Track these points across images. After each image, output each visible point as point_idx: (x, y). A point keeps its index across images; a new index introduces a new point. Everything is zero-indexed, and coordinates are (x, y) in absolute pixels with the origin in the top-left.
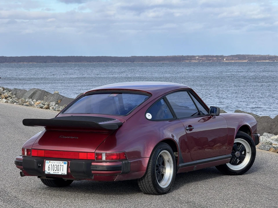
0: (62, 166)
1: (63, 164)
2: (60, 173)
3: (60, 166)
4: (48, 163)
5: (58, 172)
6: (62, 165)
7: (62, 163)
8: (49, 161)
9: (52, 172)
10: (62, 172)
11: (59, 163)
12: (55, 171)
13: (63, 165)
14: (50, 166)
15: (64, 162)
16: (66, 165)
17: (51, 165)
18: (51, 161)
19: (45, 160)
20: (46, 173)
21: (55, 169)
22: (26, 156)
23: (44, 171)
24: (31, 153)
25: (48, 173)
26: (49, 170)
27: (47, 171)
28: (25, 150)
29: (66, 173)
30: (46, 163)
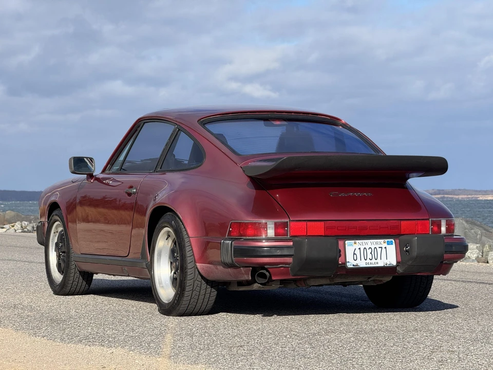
0: (384, 250)
1: (385, 245)
2: (381, 263)
3: (379, 250)
4: (352, 245)
5: (376, 261)
6: (383, 248)
7: (382, 243)
8: (353, 241)
9: (362, 264)
10: (386, 261)
11: (377, 243)
12: (368, 261)
13: (385, 248)
14: (357, 252)
15: (386, 240)
16: (393, 246)
17: (360, 249)
18: (357, 241)
19: (340, 243)
20: (349, 265)
21: (370, 256)
22: (274, 237)
23: (340, 263)
24: (287, 230)
25: (354, 265)
26: (355, 259)
27: (351, 262)
28: (268, 226)
29: (394, 263)
30: (346, 246)
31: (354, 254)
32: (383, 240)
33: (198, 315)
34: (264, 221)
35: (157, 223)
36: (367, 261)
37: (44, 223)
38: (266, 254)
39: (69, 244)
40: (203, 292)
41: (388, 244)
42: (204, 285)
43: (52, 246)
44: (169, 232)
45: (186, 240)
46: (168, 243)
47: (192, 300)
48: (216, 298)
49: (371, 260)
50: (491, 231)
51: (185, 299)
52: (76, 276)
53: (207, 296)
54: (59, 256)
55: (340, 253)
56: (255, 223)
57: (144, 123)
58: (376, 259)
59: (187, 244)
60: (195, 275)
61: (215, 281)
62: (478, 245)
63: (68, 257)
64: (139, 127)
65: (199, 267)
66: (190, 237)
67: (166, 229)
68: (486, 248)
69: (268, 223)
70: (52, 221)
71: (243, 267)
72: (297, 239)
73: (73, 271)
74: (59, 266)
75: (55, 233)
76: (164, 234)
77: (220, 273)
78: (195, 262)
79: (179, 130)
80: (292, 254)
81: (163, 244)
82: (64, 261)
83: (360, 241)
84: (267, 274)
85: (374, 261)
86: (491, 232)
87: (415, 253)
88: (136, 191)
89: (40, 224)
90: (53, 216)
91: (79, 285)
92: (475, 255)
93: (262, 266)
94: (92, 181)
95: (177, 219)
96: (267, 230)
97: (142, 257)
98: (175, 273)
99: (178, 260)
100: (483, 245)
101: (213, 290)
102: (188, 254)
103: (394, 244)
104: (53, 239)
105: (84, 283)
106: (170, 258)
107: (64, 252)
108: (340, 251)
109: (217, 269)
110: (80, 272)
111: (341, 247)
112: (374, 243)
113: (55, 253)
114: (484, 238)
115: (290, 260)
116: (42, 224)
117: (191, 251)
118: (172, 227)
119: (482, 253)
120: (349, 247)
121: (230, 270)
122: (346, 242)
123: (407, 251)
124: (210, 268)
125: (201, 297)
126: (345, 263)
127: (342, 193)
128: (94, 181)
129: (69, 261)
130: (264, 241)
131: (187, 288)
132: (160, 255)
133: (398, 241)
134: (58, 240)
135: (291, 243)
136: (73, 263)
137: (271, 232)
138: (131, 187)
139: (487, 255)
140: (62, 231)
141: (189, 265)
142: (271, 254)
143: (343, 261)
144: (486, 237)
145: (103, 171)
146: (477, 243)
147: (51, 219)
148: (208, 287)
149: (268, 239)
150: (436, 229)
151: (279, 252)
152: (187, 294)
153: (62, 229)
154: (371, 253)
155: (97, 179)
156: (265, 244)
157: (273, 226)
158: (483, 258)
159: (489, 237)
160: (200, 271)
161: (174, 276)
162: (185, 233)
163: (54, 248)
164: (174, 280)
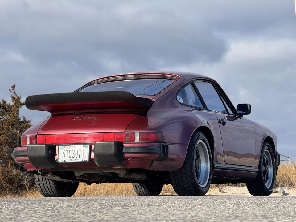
1: (83, 148)
2: (79, 160)
3: (79, 151)
4: (63, 149)
5: (76, 158)
6: (81, 150)
7: (81, 147)
8: (64, 146)
9: (68, 160)
10: (82, 158)
12: (72, 158)
13: (83, 150)
14: (65, 153)
15: (84, 145)
16: (88, 149)
17: (67, 151)
18: (66, 146)
19: (57, 147)
20: (60, 161)
21: (73, 155)
25: (62, 161)
26: (64, 157)
27: (61, 159)
29: (87, 160)
30: (59, 149)
31: (63, 154)
32: (82, 145)
36: (71, 158)
41: (85, 148)
49: (73, 157)
58: (76, 157)
69: (27, 137)
83: (68, 146)
103: (89, 147)
112: (77, 147)
120: (61, 150)
122: (60, 147)
125: (46, 188)
126: (57, 160)
137: (28, 142)
142: (19, 155)
143: (57, 158)
151: (22, 154)
154: (74, 153)
157: (29, 138)
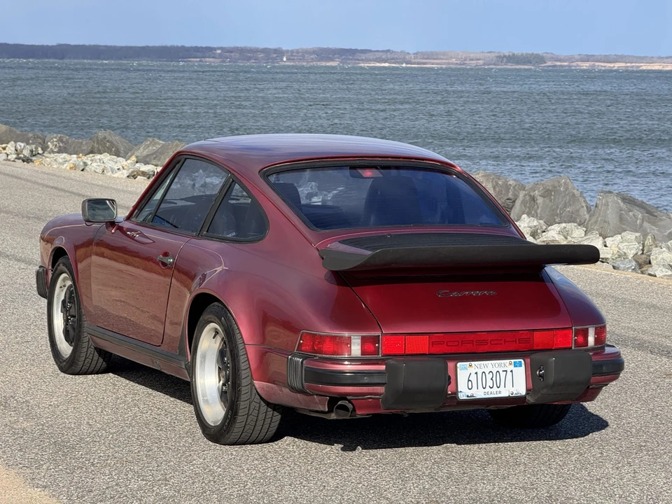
0: (509, 374)
1: (512, 367)
2: (504, 393)
3: (503, 374)
4: (466, 369)
5: (498, 390)
6: (509, 372)
7: (507, 364)
8: (468, 363)
9: (480, 394)
10: (512, 390)
11: (500, 365)
12: (488, 389)
14: (473, 378)
15: (513, 361)
16: (522, 369)
17: (476, 373)
18: (473, 363)
19: (451, 365)
20: (462, 396)
21: (490, 383)
22: (360, 356)
23: (450, 392)
24: (378, 347)
25: (468, 396)
26: (470, 387)
27: (464, 392)
28: (353, 341)
29: (523, 392)
30: (458, 370)
31: (469, 380)
32: (508, 361)
33: (255, 444)
34: (346, 334)
35: (201, 315)
36: (486, 390)
37: (47, 271)
38: (349, 382)
39: (80, 309)
40: (261, 417)
41: (515, 366)
42: (264, 407)
43: (58, 303)
44: (216, 329)
45: (241, 346)
46: (215, 343)
47: (247, 427)
48: (279, 424)
49: (491, 388)
50: (655, 214)
51: (237, 425)
52: (89, 352)
53: (268, 421)
54: (66, 321)
55: (450, 379)
56: (335, 337)
57: (186, 159)
58: (498, 388)
59: (241, 353)
60: (251, 395)
61: (278, 405)
62: (638, 234)
63: (80, 326)
64: (178, 163)
65: (257, 386)
66: (245, 344)
67: (213, 325)
68: (649, 241)
69: (352, 337)
70: (57, 272)
71: (317, 395)
72: (391, 362)
73: (85, 345)
74: (66, 332)
75: (61, 287)
76: (210, 330)
77: (285, 397)
78: (252, 378)
79: (233, 181)
80: (384, 382)
81: (209, 343)
82: (74, 329)
83: (476, 363)
84: (350, 406)
85: (495, 389)
86: (656, 216)
87: (551, 379)
88: (173, 262)
89: (41, 270)
90: (59, 265)
91: (94, 362)
92: (634, 252)
93: (343, 397)
94: (113, 231)
95: (229, 315)
96: (350, 346)
97: (180, 352)
98: (224, 385)
99: (228, 367)
100: (645, 235)
101: (276, 413)
102: (243, 366)
103: (523, 366)
104: (60, 295)
105: (101, 360)
106: (218, 361)
107: (74, 316)
108: (449, 378)
109: (281, 391)
110: (95, 348)
111: (451, 373)
112: (497, 365)
113: (62, 314)
114: (646, 224)
115: (381, 389)
116: (43, 270)
117: (247, 362)
118: (221, 324)
119: (643, 247)
120: (463, 371)
121: (299, 396)
122: (459, 364)
123: (540, 376)
124: (272, 389)
126: (456, 393)
127: (454, 291)
128: (115, 231)
129: (80, 332)
130: (346, 363)
131: (240, 411)
132: (204, 357)
133: (528, 360)
134: (65, 297)
135: (383, 367)
136: (85, 334)
137: (356, 350)
138: (166, 254)
139: (650, 251)
140: (71, 286)
141: (243, 381)
142: (355, 382)
143: (454, 390)
144: (649, 222)
145: (128, 218)
146: (636, 231)
147: (56, 269)
148: (269, 409)
149: (353, 360)
150: (580, 339)
151: (366, 380)
152: (239, 419)
153: (71, 283)
154: (492, 379)
155: (120, 229)
156: (348, 367)
157: (359, 341)
158: (644, 256)
159: (654, 224)
160: (259, 391)
161: (222, 388)
162: (238, 336)
163: (60, 306)
164: (223, 394)
